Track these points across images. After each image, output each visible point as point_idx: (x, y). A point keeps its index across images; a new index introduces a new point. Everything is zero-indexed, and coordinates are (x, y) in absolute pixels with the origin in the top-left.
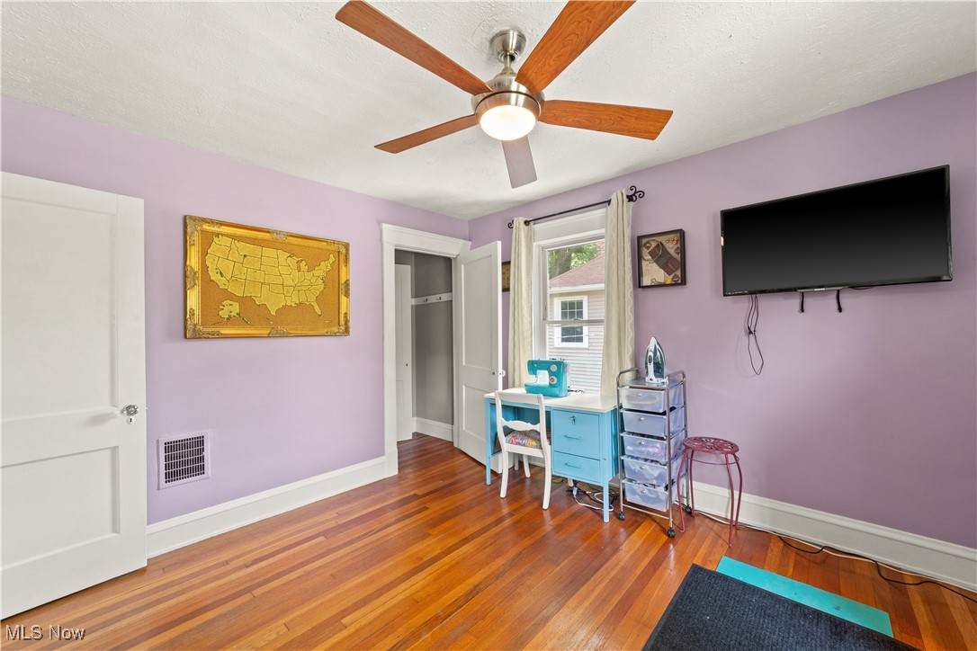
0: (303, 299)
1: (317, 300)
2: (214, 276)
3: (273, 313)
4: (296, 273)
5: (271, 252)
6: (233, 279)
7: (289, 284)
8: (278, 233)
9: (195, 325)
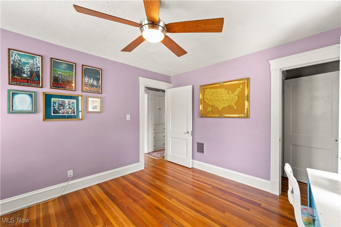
0: (230, 104)
1: (235, 104)
2: (206, 100)
3: (220, 110)
4: (228, 95)
5: (220, 90)
6: (210, 100)
7: (225, 99)
8: (221, 83)
9: (202, 114)
